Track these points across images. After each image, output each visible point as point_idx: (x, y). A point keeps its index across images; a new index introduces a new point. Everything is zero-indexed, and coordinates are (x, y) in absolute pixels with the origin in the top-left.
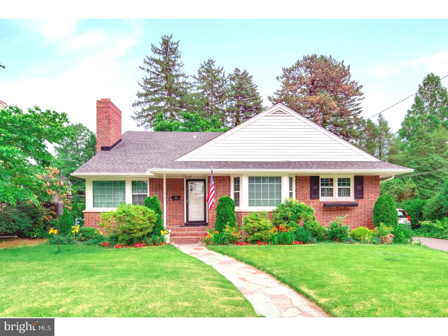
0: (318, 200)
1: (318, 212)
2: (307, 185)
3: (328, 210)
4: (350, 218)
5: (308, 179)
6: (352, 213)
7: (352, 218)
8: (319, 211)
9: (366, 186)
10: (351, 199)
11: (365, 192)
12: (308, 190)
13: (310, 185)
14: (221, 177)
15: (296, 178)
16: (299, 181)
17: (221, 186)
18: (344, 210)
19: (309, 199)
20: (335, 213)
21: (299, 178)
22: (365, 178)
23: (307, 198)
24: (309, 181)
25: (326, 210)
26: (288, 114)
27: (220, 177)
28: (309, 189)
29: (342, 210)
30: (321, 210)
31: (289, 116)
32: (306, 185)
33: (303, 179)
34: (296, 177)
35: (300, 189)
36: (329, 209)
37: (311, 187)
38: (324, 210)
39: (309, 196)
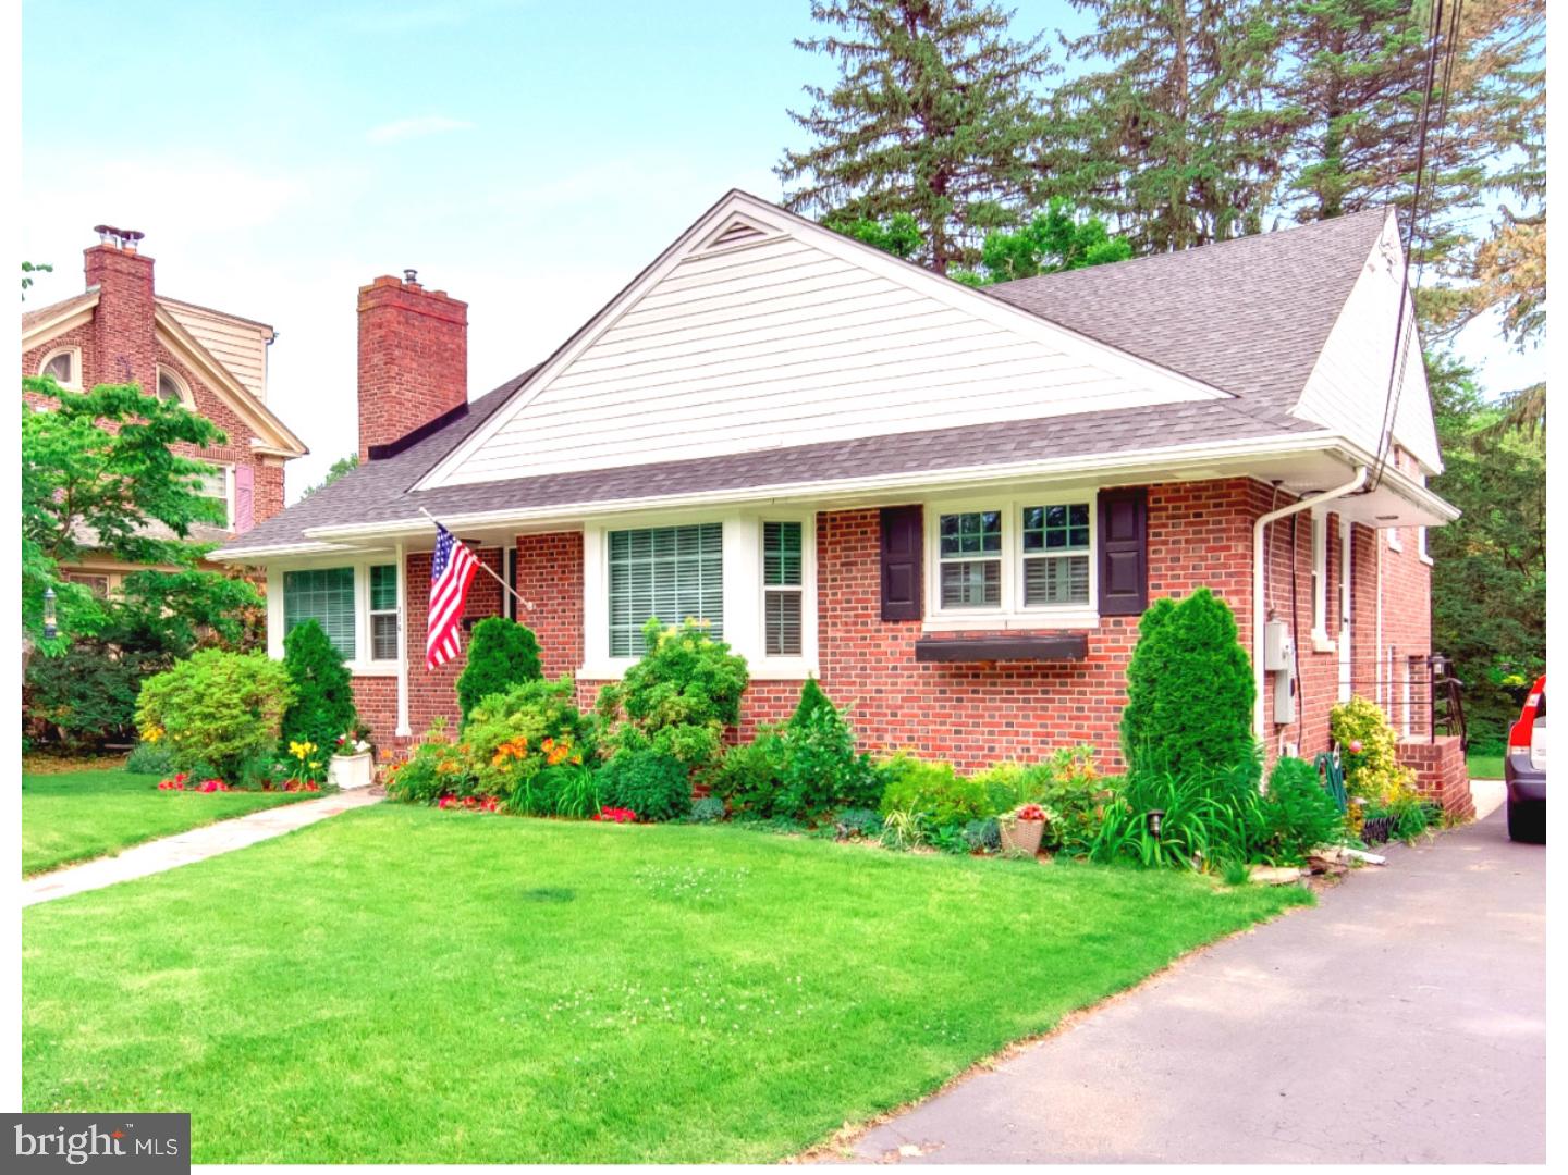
0: (914, 625)
1: (916, 684)
2: (869, 555)
3: (966, 676)
4: (1078, 718)
5: (870, 524)
6: (1082, 693)
7: (1087, 718)
8: (920, 676)
9: (1165, 543)
10: (1080, 616)
11: (1160, 577)
12: (873, 578)
13: (881, 554)
14: (553, 540)
15: (819, 521)
16: (833, 535)
17: (556, 573)
18: (1045, 676)
19: (874, 622)
20: (1001, 693)
21: (833, 520)
22: (1157, 501)
23: (869, 616)
24: (874, 532)
25: (952, 676)
26: (772, 234)
27: (553, 538)
28: (876, 570)
29: (1034, 675)
30: (931, 676)
31: (772, 242)
32: (863, 556)
33: (849, 526)
34: (822, 519)
35: (840, 572)
36: (968, 668)
37: (882, 562)
38: (943, 676)
39: (875, 603)
